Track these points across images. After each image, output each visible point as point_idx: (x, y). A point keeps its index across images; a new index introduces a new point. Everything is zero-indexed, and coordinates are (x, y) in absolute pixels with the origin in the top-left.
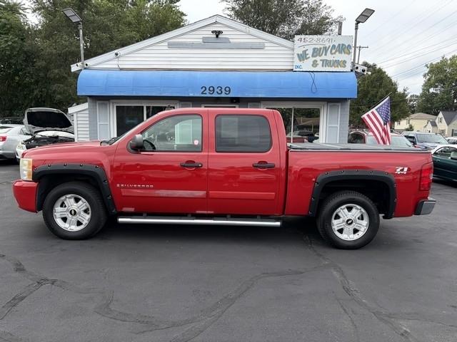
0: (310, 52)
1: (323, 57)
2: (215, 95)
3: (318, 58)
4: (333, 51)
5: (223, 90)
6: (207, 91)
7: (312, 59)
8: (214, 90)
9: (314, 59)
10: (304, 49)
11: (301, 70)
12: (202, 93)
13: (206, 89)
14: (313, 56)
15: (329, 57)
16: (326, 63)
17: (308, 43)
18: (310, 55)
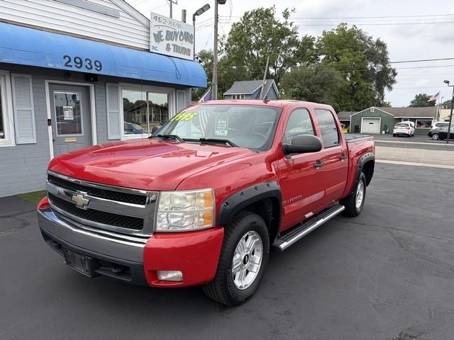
0: (164, 34)
1: (174, 42)
2: (83, 70)
3: (170, 42)
4: (182, 38)
5: (93, 64)
6: (72, 63)
7: (165, 42)
8: (81, 63)
9: (168, 42)
10: (160, 30)
11: (157, 52)
12: (66, 65)
13: (70, 61)
14: (167, 39)
15: (178, 43)
16: (177, 48)
17: (161, 24)
18: (164, 38)
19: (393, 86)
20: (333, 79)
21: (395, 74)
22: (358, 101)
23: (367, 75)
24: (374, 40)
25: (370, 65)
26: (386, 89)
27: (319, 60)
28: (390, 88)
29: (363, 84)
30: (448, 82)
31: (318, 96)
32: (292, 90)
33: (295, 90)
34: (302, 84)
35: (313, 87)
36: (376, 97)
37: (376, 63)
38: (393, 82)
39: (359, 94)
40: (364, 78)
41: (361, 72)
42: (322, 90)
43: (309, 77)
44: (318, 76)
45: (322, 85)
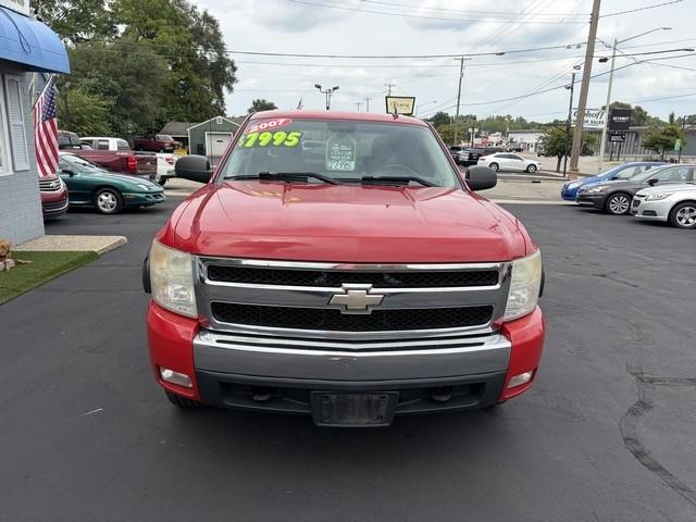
19: (234, 85)
20: (154, 67)
21: (234, 69)
22: (192, 106)
23: (199, 66)
24: (200, 11)
25: (200, 50)
26: (224, 89)
27: (116, 32)
28: (230, 89)
29: (196, 79)
30: (319, 87)
31: (135, 95)
32: (86, 81)
33: (93, 81)
34: (103, 72)
35: (124, 78)
36: (214, 102)
37: (206, 48)
38: (233, 80)
39: (192, 95)
40: (196, 70)
41: (190, 61)
42: (139, 86)
43: (114, 61)
44: (129, 60)
45: (138, 75)
